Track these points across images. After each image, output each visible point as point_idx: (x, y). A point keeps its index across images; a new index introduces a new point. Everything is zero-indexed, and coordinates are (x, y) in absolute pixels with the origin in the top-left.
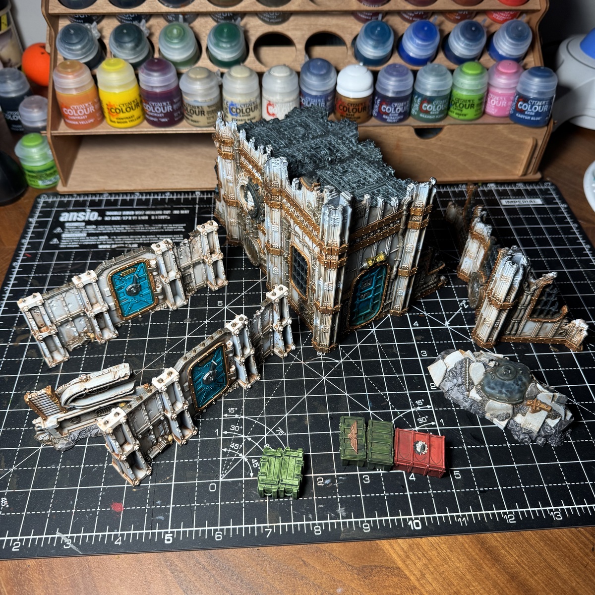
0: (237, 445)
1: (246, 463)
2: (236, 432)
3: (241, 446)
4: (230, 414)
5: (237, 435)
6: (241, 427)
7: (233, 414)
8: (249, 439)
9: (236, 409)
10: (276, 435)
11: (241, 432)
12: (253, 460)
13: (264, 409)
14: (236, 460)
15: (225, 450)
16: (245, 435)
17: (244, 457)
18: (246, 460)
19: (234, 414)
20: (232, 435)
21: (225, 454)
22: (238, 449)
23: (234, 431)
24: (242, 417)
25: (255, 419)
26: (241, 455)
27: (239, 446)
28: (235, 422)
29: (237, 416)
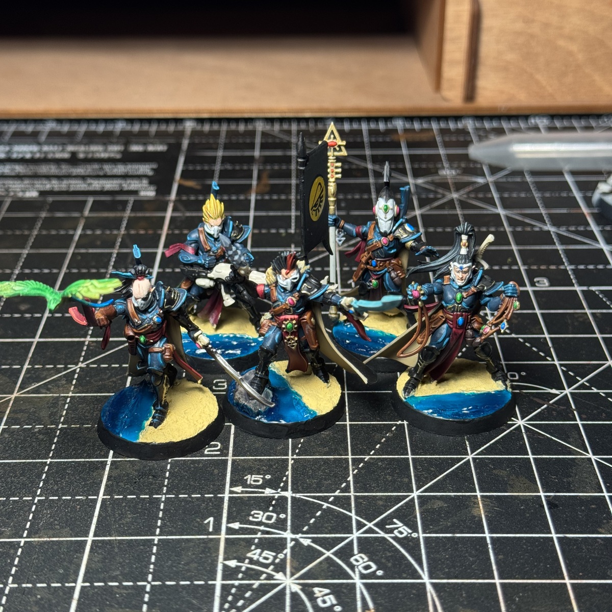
0: (269, 554)
1: (294, 595)
2: (266, 525)
3: (281, 556)
4: (250, 486)
5: (268, 533)
6: (282, 516)
7: (257, 487)
8: (306, 542)
9: (268, 477)
10: (387, 536)
11: (281, 525)
12: (316, 590)
13: (351, 478)
14: (264, 589)
15: (233, 563)
16: (293, 532)
17: (289, 583)
18: (296, 589)
19: (263, 487)
20: (255, 532)
21: (229, 573)
22: (273, 563)
23: (260, 523)
24: (284, 494)
25: (325, 499)
26: (279, 576)
27: (275, 557)
28: (264, 504)
29: (268, 492)
